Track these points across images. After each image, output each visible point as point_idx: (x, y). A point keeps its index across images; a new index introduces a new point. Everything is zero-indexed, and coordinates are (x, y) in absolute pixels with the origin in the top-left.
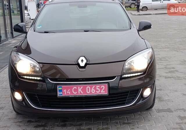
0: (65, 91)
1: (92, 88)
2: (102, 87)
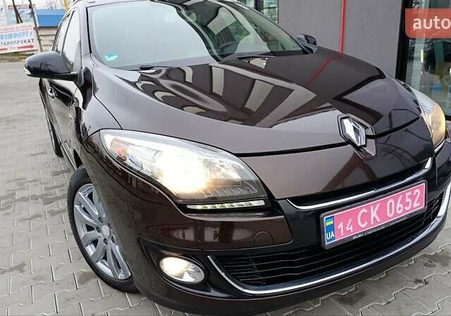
0: (341, 226)
1: (397, 202)
2: (415, 194)
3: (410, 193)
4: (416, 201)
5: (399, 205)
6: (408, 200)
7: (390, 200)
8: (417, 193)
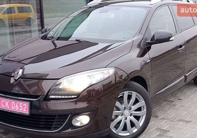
1: (16, 104)
2: (24, 105)
3: (22, 104)
4: (25, 109)
5: (16, 106)
6: (20, 106)
7: (13, 102)
8: (25, 105)
